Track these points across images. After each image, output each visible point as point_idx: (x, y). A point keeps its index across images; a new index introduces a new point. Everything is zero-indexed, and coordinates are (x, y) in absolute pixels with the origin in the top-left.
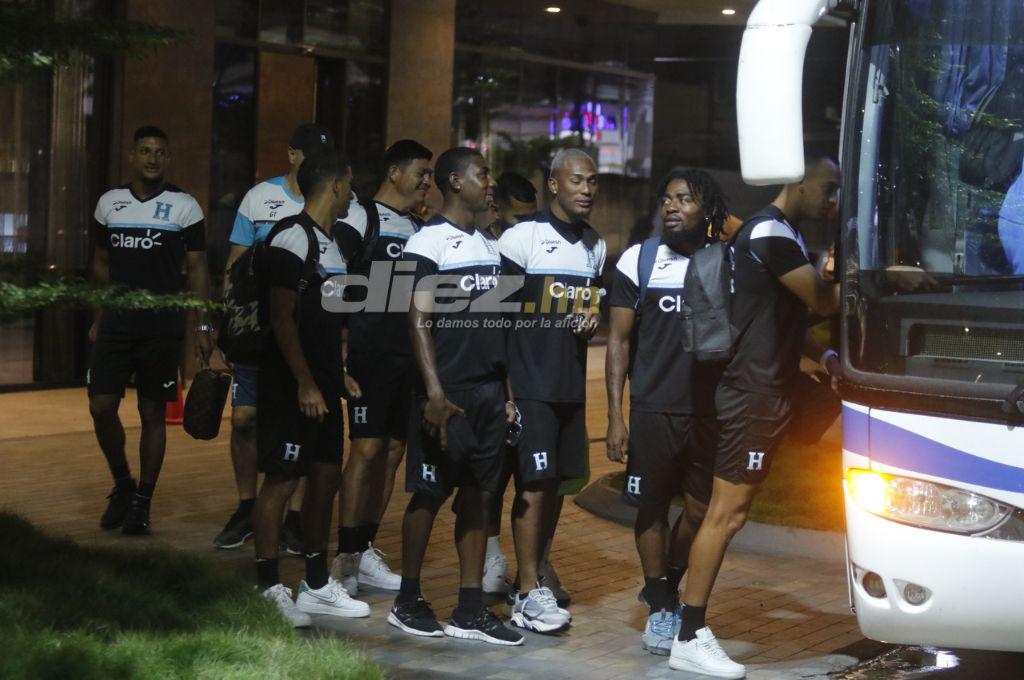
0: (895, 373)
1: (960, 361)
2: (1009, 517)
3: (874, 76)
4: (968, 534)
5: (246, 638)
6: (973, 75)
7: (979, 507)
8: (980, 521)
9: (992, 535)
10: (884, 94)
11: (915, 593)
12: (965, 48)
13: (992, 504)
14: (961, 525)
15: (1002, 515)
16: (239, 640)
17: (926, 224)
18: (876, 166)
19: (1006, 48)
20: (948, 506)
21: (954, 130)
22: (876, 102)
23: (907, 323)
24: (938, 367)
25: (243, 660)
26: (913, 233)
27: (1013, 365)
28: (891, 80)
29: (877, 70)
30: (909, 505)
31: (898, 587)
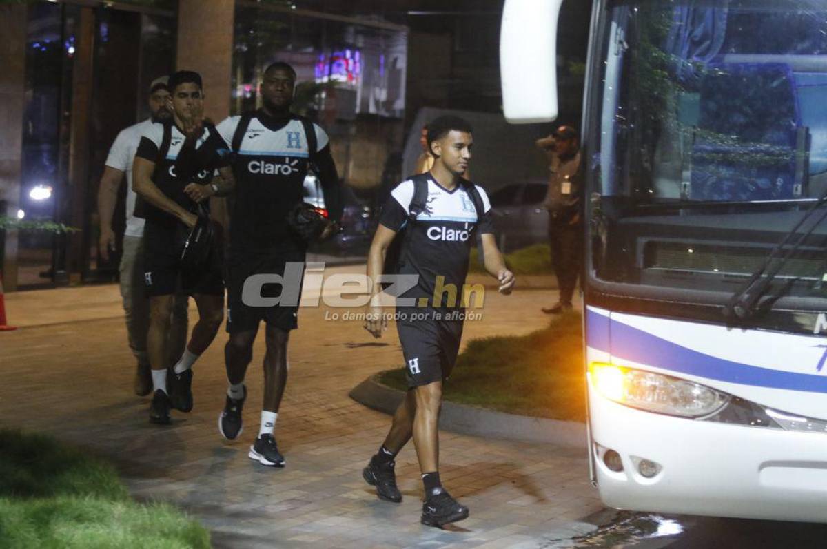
0: (632, 282)
1: (686, 272)
2: (727, 404)
3: (616, 32)
4: (693, 418)
5: (93, 502)
6: (698, 32)
7: (702, 396)
8: (703, 407)
9: (712, 420)
10: (624, 48)
11: (648, 468)
12: (692, 9)
13: (713, 394)
14: (687, 410)
15: (721, 402)
16: (88, 503)
17: (657, 158)
18: (617, 108)
19: (726, 10)
20: (676, 394)
21: (682, 78)
22: (617, 54)
23: (642, 241)
24: (669, 278)
25: (91, 520)
26: (647, 165)
27: (732, 276)
28: (630, 36)
29: (618, 26)
30: (643, 394)
31: (634, 463)
